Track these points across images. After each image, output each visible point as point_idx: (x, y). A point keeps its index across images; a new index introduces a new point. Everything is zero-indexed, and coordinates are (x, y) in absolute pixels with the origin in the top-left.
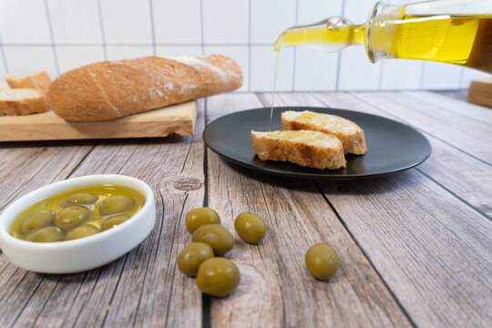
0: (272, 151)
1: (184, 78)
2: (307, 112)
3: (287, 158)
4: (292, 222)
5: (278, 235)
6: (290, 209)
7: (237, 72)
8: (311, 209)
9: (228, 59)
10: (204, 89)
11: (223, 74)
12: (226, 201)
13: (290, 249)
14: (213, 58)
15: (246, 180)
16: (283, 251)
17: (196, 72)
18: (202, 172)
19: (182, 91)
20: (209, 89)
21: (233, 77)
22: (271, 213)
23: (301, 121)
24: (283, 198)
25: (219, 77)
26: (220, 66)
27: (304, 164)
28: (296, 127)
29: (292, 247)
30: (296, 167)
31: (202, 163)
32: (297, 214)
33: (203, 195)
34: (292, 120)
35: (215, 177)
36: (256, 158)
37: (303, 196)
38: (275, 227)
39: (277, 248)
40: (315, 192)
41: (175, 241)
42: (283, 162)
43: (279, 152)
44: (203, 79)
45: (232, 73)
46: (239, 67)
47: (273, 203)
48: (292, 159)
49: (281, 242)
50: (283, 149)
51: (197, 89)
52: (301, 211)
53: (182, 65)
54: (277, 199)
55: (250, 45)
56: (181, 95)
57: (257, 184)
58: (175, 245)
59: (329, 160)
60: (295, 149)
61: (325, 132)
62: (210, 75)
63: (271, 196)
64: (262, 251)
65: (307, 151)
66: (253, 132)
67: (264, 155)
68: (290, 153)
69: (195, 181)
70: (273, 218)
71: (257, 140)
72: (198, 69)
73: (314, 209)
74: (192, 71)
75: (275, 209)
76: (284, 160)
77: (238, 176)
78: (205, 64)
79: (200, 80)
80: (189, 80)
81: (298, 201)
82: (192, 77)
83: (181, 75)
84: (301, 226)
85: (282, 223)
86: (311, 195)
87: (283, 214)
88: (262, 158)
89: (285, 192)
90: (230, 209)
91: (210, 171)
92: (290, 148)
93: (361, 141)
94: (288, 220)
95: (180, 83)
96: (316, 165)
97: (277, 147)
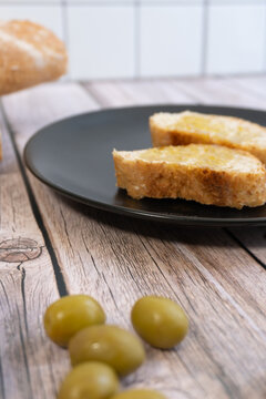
0: (153, 183)
2: (187, 114)
3: (179, 192)
4: (216, 302)
5: (200, 328)
6: (205, 280)
7: (58, 50)
8: (237, 274)
9: (38, 27)
10: (7, 81)
11: (37, 54)
12: (94, 275)
13: (230, 352)
14: (17, 27)
15: (114, 234)
16: (221, 356)
18: (35, 225)
20: (18, 79)
21: (52, 58)
22: (176, 288)
23: (185, 130)
24: (186, 261)
25: (31, 59)
26: (30, 40)
27: (208, 201)
28: (178, 140)
29: (231, 347)
30: (193, 206)
31: (29, 209)
32: (219, 287)
33: (51, 268)
34: (172, 129)
35: (61, 234)
36: (123, 193)
37: (216, 254)
38: (192, 314)
39: (207, 350)
40: (232, 246)
41: (30, 361)
42: (170, 200)
43: (164, 184)
44: (5, 64)
45: (50, 52)
47: (172, 270)
48: (186, 194)
49: (210, 339)
50: (171, 179)
52: (223, 281)
54: (177, 263)
57: (135, 239)
58: (32, 369)
59: (249, 193)
60: (193, 177)
61: (230, 146)
63: (166, 259)
64: (186, 360)
65: (214, 180)
66: (116, 153)
67: (138, 189)
68: (183, 184)
69: (29, 243)
70: (182, 297)
71: (127, 165)
73: (241, 275)
75: (180, 282)
76: (174, 196)
77: (100, 228)
78: (6, 38)
81: (212, 265)
84: (233, 307)
85: (200, 305)
86: (226, 251)
87: (195, 289)
88: (135, 196)
89: (183, 249)
90: (106, 289)
91: (48, 223)
92: (184, 177)
94: (209, 300)
96: (229, 203)
97: (161, 177)
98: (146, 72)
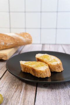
0: (25, 69)
1: (9, 40)
6: (21, 92)
7: (30, 39)
10: (16, 44)
11: (24, 39)
12: (2, 86)
14: (22, 34)
15: (15, 78)
17: (14, 39)
18: (3, 73)
19: (7, 45)
20: (18, 44)
22: (13, 93)
23: (41, 58)
25: (22, 40)
32: (22, 95)
35: (5, 76)
40: (35, 86)
43: (27, 69)
44: (16, 41)
45: (27, 39)
46: (31, 37)
47: (17, 88)
51: (13, 44)
52: (24, 93)
53: (9, 36)
55: (41, 28)
56: (7, 46)
57: (17, 80)
59: (40, 74)
62: (19, 39)
63: (18, 86)
65: (34, 70)
68: (30, 70)
70: (12, 95)
72: (14, 38)
73: (29, 93)
74: (12, 38)
75: (15, 91)
76: (28, 72)
78: (17, 36)
79: (15, 41)
80: (11, 41)
81: (26, 89)
82: (12, 40)
83: (8, 40)
85: (13, 98)
87: (16, 94)
89: (24, 85)
93: (59, 67)
95: (7, 42)
96: (37, 76)
98: (57, 43)
